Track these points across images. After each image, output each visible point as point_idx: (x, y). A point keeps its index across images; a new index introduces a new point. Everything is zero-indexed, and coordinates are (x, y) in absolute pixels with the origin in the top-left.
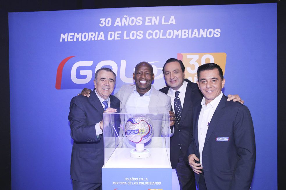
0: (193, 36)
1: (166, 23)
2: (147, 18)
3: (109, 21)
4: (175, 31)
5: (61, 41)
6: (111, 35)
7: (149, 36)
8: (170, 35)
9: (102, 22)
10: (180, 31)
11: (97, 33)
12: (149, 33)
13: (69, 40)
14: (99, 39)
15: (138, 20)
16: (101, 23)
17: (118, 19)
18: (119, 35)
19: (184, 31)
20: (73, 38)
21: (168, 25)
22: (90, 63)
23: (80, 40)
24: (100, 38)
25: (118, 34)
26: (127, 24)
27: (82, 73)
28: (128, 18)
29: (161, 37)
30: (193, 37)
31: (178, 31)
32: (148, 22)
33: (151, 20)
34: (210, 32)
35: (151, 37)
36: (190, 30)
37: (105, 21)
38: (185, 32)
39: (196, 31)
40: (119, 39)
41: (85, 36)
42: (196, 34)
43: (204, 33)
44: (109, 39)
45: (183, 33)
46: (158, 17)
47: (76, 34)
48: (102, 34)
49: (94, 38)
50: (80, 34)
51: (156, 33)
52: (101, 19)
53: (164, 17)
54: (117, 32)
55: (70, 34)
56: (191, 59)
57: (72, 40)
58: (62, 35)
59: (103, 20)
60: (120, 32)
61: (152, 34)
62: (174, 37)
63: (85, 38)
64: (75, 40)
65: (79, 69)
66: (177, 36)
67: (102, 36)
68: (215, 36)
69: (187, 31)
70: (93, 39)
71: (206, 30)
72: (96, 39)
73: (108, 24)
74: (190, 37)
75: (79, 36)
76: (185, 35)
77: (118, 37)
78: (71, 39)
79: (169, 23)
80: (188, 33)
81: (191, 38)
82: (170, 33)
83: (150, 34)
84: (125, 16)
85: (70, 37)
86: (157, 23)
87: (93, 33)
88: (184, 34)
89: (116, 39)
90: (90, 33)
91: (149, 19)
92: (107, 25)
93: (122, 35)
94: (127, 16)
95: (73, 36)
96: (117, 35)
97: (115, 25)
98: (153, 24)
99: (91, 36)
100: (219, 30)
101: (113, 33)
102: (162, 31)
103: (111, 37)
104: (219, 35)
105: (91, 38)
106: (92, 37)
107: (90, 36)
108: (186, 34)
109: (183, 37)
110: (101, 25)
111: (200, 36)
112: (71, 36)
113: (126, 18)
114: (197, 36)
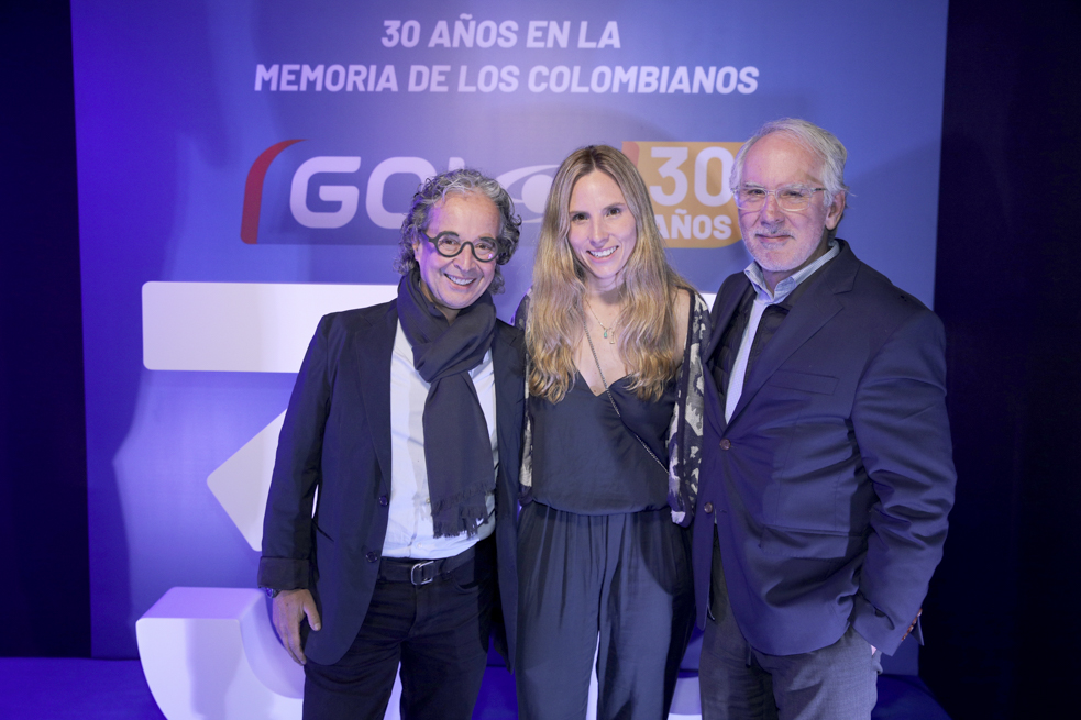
0: (675, 86)
1: (592, 45)
2: (533, 24)
3: (411, 30)
4: (619, 69)
5: (258, 87)
6: (420, 75)
7: (538, 83)
8: (601, 82)
9: (389, 32)
10: (633, 70)
11: (373, 68)
12: (539, 74)
13: (284, 87)
14: (379, 89)
15: (503, 31)
16: (385, 35)
17: (442, 25)
18: (443, 78)
19: (645, 69)
20: (297, 82)
21: (596, 49)
22: (350, 164)
23: (319, 87)
24: (382, 84)
25: (441, 73)
26: (469, 43)
27: (327, 193)
28: (472, 24)
29: (576, 88)
30: (671, 90)
31: (626, 70)
32: (536, 39)
33: (545, 31)
34: (727, 77)
35: (543, 86)
36: (666, 70)
37: (400, 30)
38: (649, 74)
39: (682, 71)
40: (444, 89)
41: (336, 75)
42: (682, 80)
43: (708, 80)
44: (412, 87)
45: (644, 79)
46: (567, 25)
47: (306, 69)
48: (389, 70)
49: (366, 82)
50: (320, 68)
51: (560, 76)
52: (387, 23)
53: (584, 25)
54: (436, 68)
55: (286, 68)
56: (665, 160)
57: (294, 88)
58: (261, 69)
59: (392, 25)
60: (447, 68)
61: (547, 79)
62: (616, 89)
63: (335, 81)
64: (303, 87)
65: (317, 181)
66: (624, 86)
67: (389, 79)
68: (742, 89)
69: (654, 70)
70: (361, 88)
71: (713, 70)
72: (371, 88)
73: (410, 38)
74: (663, 90)
75: (316, 75)
76: (648, 85)
77: (439, 84)
78: (289, 83)
79: (602, 45)
80: (659, 79)
81: (666, 94)
82: (602, 76)
83: (540, 78)
84: (463, 16)
85: (286, 77)
86: (563, 43)
87: (361, 68)
88: (647, 79)
89: (434, 88)
90: (353, 68)
91: (537, 29)
92: (406, 43)
93: (451, 79)
94: (468, 17)
95: (298, 74)
96: (436, 78)
97: (432, 44)
98: (550, 44)
99: (355, 77)
100: (755, 71)
101: (424, 69)
102: (577, 69)
103: (419, 81)
104: (754, 85)
105: (355, 83)
106: (359, 80)
107: (352, 78)
108: (653, 80)
109: (642, 89)
110: (385, 41)
111: (696, 90)
112: (290, 72)
113: (466, 23)
114: (685, 87)
